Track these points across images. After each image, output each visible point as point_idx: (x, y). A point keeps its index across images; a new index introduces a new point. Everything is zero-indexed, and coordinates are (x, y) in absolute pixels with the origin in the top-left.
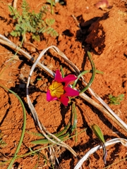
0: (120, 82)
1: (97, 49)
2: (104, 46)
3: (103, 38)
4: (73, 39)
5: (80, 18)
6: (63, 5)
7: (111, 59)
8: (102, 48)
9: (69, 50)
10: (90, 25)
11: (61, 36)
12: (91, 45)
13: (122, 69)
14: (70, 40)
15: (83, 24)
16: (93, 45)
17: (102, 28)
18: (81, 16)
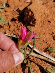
1: (31, 23)
4: (17, 22)
6: (8, 7)
7: (42, 26)
8: (34, 21)
9: (16, 28)
10: (24, 12)
11: (10, 22)
12: (28, 22)
13: (50, 30)
14: (15, 23)
15: (20, 13)
16: (29, 22)
17: (30, 10)
18: (18, 9)
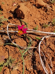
0: (34, 23)
1: (22, 17)
2: (24, 15)
3: (22, 13)
4: (13, 19)
5: (11, 12)
6: (2, 11)
8: (24, 16)
9: (14, 22)
10: (15, 12)
11: (8, 20)
14: (12, 19)
15: (13, 13)
16: (21, 17)
18: (11, 11)
